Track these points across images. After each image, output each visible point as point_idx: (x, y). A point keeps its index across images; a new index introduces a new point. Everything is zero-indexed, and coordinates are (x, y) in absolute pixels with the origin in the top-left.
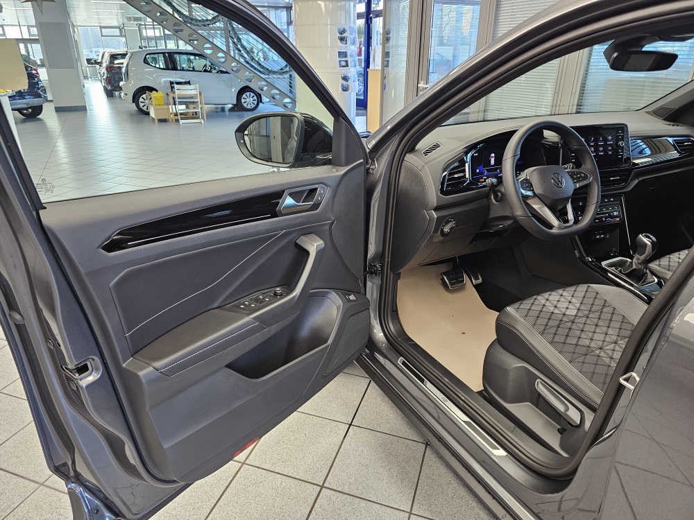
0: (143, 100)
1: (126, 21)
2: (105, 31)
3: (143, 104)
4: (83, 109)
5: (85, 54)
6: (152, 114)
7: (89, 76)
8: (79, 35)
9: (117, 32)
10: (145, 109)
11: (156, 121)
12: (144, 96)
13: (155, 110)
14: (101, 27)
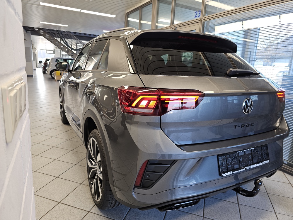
0: (53, 74)
1: (55, 48)
2: (47, 52)
3: (53, 75)
4: (32, 76)
5: (39, 59)
6: (55, 79)
7: (39, 67)
8: (38, 52)
9: (52, 52)
10: (54, 77)
11: (56, 80)
12: (54, 72)
13: (57, 77)
14: (46, 50)
